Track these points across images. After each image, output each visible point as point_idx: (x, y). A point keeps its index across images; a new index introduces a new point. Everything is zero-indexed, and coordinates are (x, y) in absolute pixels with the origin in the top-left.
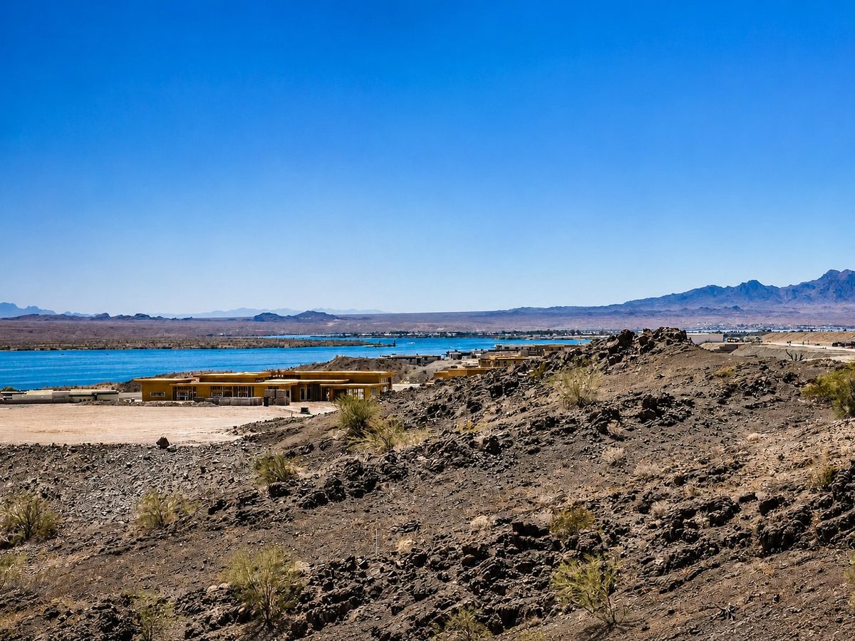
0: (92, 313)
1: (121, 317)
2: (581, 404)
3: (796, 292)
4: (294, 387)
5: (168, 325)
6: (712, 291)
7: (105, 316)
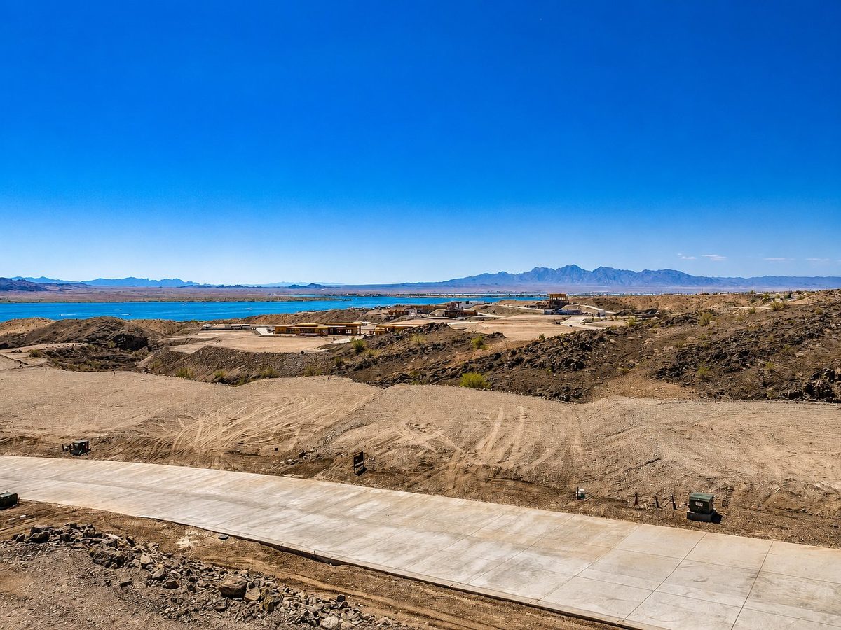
0: (217, 284)
1: (229, 286)
2: (419, 345)
3: (521, 276)
4: (329, 329)
5: (250, 290)
6: (487, 276)
7: (223, 286)
